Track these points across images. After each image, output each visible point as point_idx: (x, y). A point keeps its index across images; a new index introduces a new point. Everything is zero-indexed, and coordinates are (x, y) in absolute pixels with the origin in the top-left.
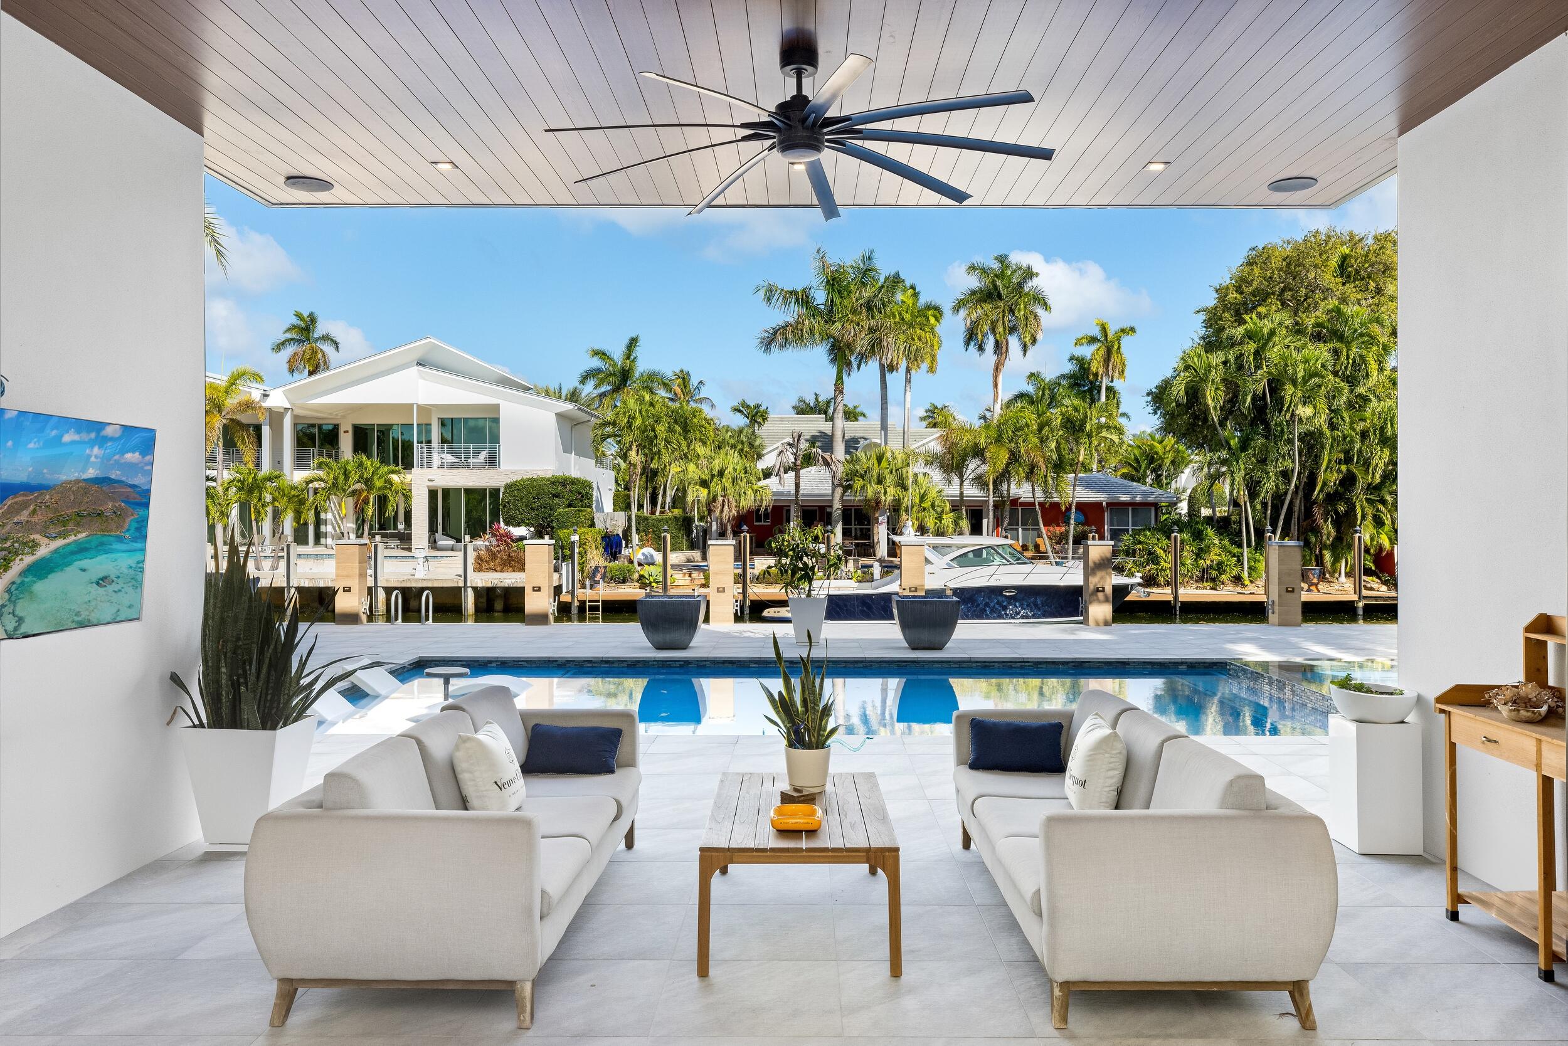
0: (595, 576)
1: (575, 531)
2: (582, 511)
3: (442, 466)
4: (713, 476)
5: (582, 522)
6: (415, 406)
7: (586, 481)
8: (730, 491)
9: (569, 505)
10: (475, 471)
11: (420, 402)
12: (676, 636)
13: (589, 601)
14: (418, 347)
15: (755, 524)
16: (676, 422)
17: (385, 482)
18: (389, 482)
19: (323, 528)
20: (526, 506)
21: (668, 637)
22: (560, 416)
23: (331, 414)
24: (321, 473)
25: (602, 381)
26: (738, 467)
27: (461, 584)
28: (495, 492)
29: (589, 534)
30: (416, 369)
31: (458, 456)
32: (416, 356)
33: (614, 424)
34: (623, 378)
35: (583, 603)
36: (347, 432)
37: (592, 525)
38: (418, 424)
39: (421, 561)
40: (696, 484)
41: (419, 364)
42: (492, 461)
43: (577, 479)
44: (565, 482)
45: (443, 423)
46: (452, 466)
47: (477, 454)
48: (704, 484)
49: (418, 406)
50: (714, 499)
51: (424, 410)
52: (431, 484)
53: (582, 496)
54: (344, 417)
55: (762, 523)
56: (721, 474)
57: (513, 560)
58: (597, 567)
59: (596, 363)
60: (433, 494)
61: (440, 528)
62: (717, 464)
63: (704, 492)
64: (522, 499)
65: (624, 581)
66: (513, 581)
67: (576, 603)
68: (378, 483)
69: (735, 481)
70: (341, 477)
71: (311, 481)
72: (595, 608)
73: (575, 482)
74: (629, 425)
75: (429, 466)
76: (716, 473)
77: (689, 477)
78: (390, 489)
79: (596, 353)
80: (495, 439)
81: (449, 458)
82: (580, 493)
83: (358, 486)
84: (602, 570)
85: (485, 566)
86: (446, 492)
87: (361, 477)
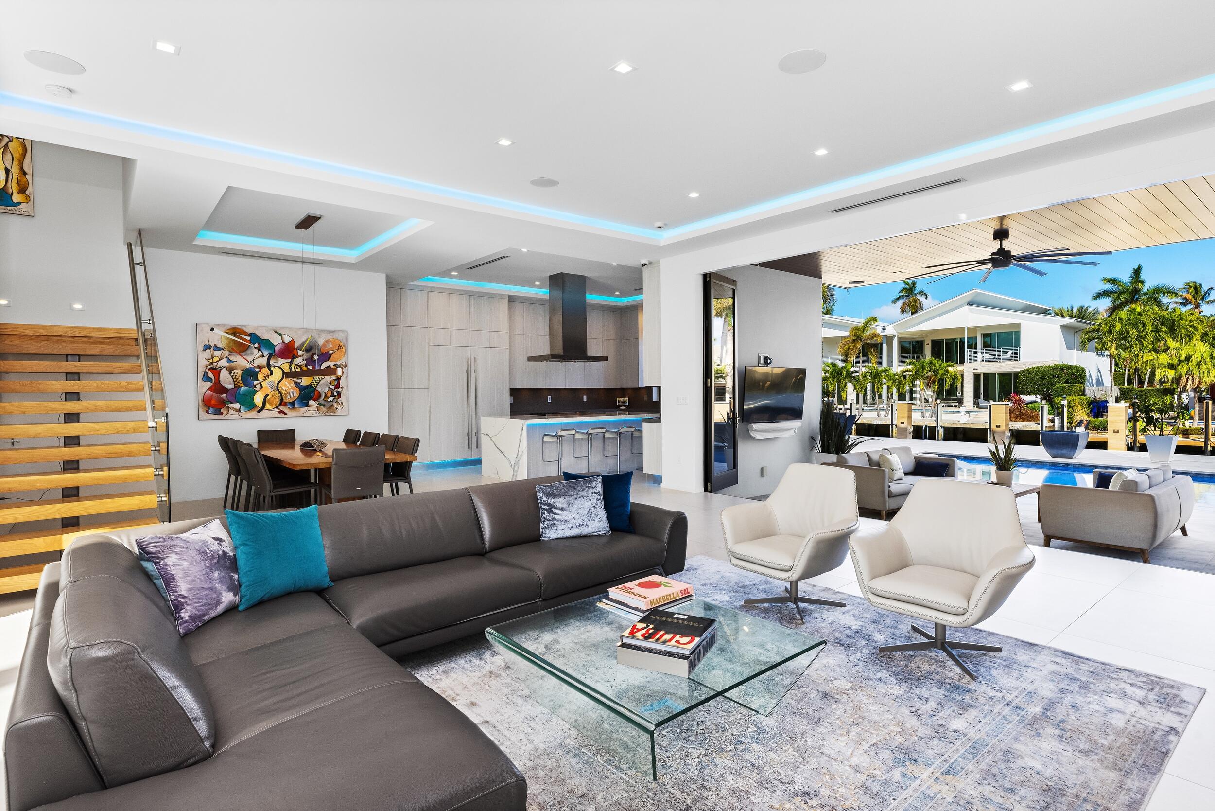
0: (1081, 426)
1: (1065, 398)
2: (1074, 386)
3: (982, 361)
4: (1180, 362)
5: (1074, 393)
6: (966, 328)
7: (1080, 367)
8: (1195, 371)
9: (1066, 382)
10: (1003, 363)
11: (970, 325)
12: (1065, 452)
14: (968, 295)
16: (1163, 324)
17: (945, 371)
18: (947, 371)
19: (914, 395)
20: (1034, 383)
21: (1059, 452)
22: (1064, 327)
23: (919, 336)
24: (910, 367)
25: (1115, 298)
26: (1205, 355)
27: (987, 427)
28: (1016, 375)
29: (1076, 399)
30: (964, 308)
31: (994, 354)
32: (967, 300)
33: (1098, 330)
34: (1132, 294)
36: (927, 344)
37: (1084, 394)
38: (968, 338)
39: (963, 414)
40: (1165, 367)
41: (969, 304)
42: (1016, 357)
43: (1072, 366)
44: (1062, 368)
45: (985, 336)
46: (989, 361)
47: (1005, 353)
48: (1171, 366)
49: (968, 328)
50: (1180, 377)
51: (972, 330)
52: (975, 371)
53: (1077, 377)
54: (927, 337)
56: (1188, 359)
57: (1023, 415)
58: (1081, 421)
59: (1108, 287)
60: (977, 377)
61: (982, 396)
62: (1183, 354)
63: (1171, 374)
64: (1031, 379)
66: (1021, 426)
68: (941, 372)
69: (1198, 365)
70: (920, 370)
71: (905, 372)
73: (1070, 368)
74: (1110, 332)
75: (975, 361)
76: (1183, 358)
77: (1160, 362)
78: (947, 375)
79: (1109, 281)
80: (1018, 343)
81: (988, 356)
82: (1074, 375)
83: (929, 374)
84: (1085, 422)
86: (986, 376)
87: (931, 369)
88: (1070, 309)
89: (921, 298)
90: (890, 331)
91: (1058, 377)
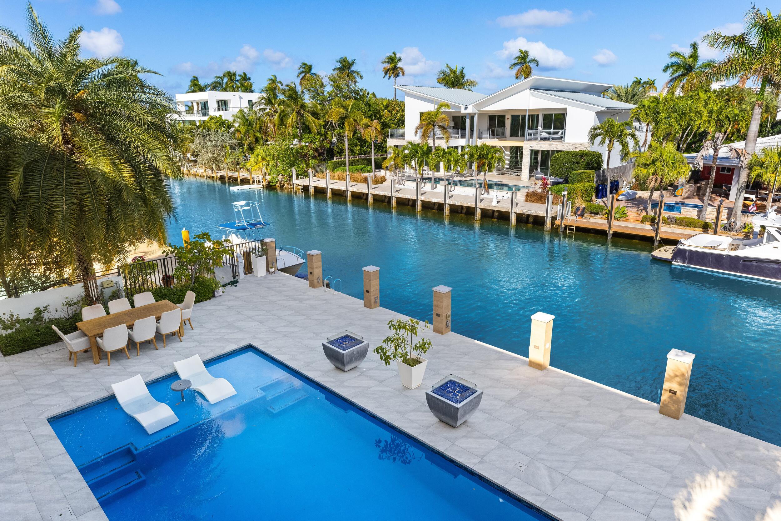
0: (577, 212)
3: (541, 140)
5: (584, 179)
6: (527, 110)
10: (552, 143)
13: (569, 226)
15: (720, 173)
16: (675, 111)
25: (675, 71)
27: (510, 211)
29: (580, 187)
30: (528, 91)
31: (549, 134)
32: (529, 85)
34: (689, 69)
35: (566, 226)
41: (531, 88)
42: (562, 138)
45: (545, 116)
47: (556, 134)
49: (530, 109)
50: (648, 176)
52: (532, 149)
53: (593, 162)
55: (726, 173)
58: (578, 207)
59: (674, 60)
61: (539, 168)
63: (644, 173)
65: (597, 214)
66: (532, 212)
67: (563, 226)
68: (489, 156)
72: (572, 230)
75: (535, 140)
79: (674, 54)
80: (564, 126)
81: (544, 135)
84: (581, 209)
85: (529, 199)
86: (545, 152)
88: (626, 87)
89: (532, 65)
90: (470, 110)
91: (578, 163)
